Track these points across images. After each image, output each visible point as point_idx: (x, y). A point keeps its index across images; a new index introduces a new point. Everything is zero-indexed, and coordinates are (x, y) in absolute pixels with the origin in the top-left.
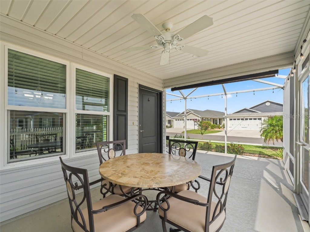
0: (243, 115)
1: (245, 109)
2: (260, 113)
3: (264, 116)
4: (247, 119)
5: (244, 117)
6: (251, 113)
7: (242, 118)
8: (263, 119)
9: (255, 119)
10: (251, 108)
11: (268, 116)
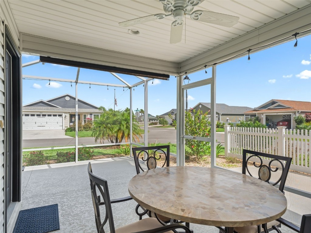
0: (40, 110)
1: (42, 102)
2: (60, 109)
3: (65, 113)
4: (44, 115)
5: (40, 112)
6: (49, 108)
7: (39, 113)
8: (64, 115)
9: (55, 115)
10: (49, 101)
11: (69, 112)
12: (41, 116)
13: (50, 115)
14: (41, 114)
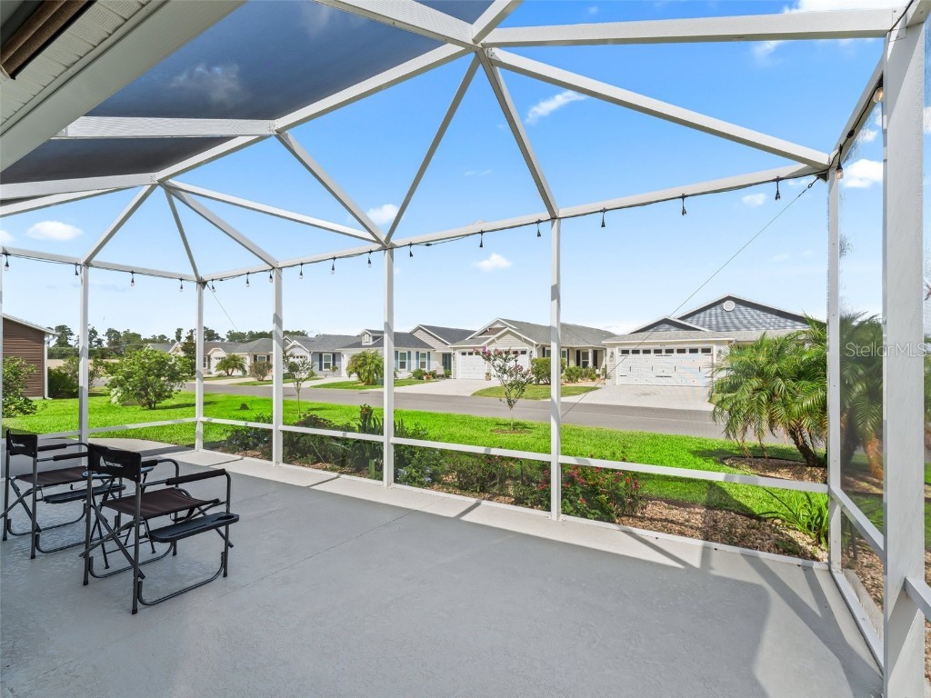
0: (660, 339)
1: (666, 321)
2: (707, 334)
3: (718, 343)
4: (670, 351)
5: (662, 344)
6: (682, 332)
7: (658, 347)
8: (715, 349)
9: (694, 351)
10: (683, 318)
11: (730, 342)
12: (664, 353)
13: (681, 351)
14: (664, 348)
